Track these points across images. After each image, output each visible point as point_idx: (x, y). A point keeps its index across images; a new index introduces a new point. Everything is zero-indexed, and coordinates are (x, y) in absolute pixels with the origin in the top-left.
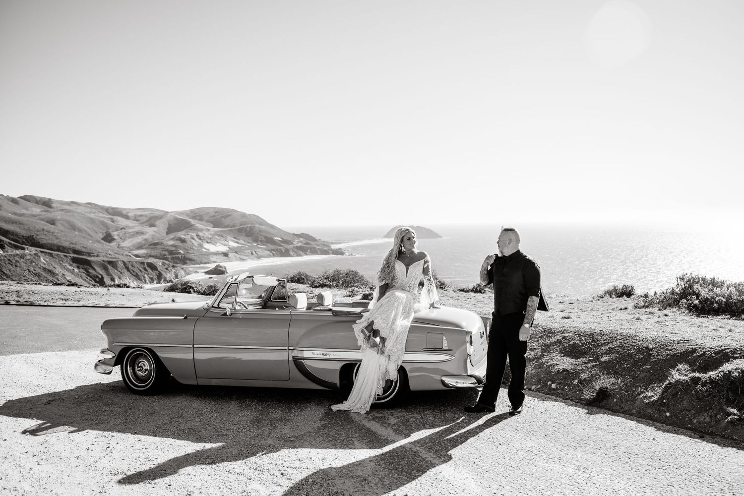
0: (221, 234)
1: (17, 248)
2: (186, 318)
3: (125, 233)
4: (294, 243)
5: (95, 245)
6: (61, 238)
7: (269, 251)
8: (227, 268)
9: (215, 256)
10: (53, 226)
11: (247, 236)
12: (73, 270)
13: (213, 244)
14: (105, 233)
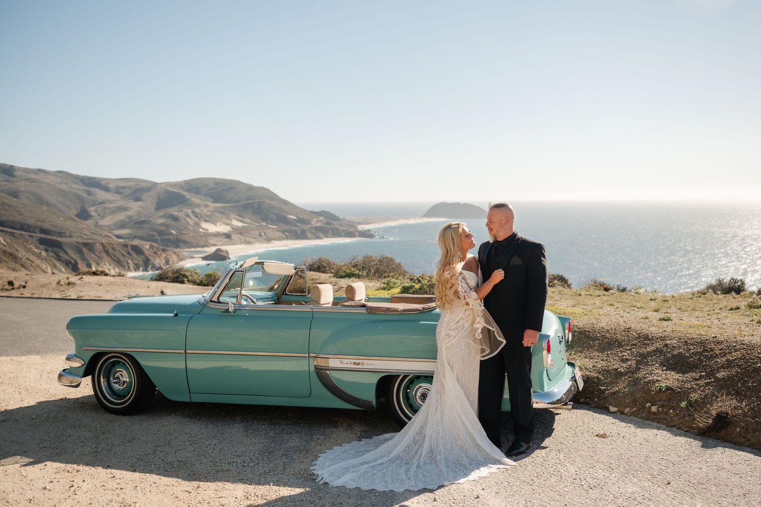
0: (222, 210)
2: (176, 315)
3: (105, 209)
4: (312, 222)
5: (67, 223)
6: (25, 214)
7: (281, 232)
8: (230, 253)
9: (214, 238)
10: (15, 199)
11: (254, 213)
12: (40, 253)
13: (213, 223)
14: (80, 208)
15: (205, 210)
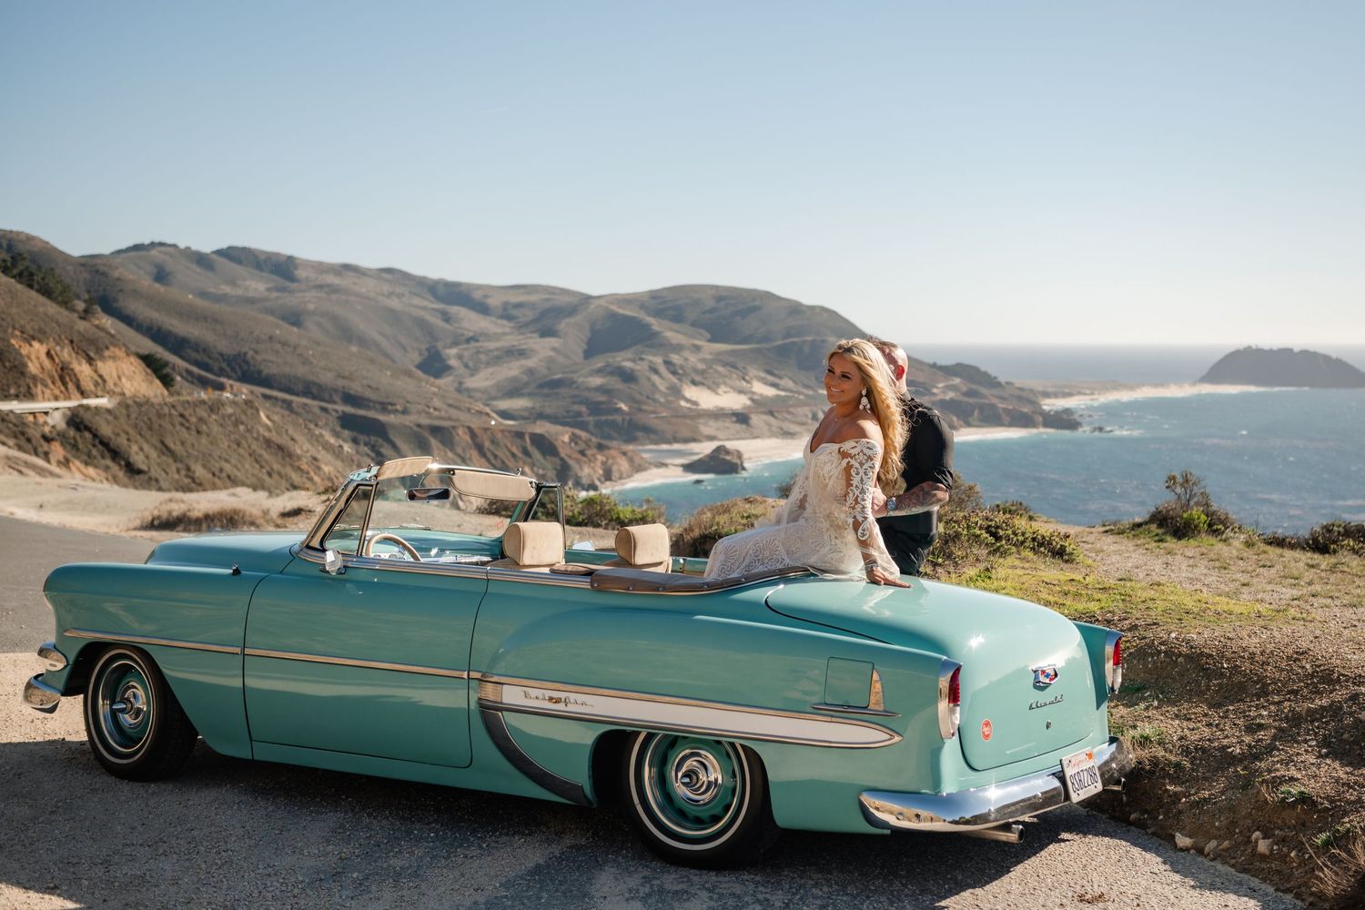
0: (732, 359)
1: (204, 383)
3: (478, 352)
4: (935, 391)
5: (400, 382)
6: (315, 362)
8: (745, 456)
9: (712, 423)
10: (295, 329)
11: (802, 367)
12: (341, 446)
13: (709, 388)
14: (428, 350)
15: (693, 359)
